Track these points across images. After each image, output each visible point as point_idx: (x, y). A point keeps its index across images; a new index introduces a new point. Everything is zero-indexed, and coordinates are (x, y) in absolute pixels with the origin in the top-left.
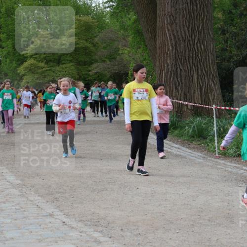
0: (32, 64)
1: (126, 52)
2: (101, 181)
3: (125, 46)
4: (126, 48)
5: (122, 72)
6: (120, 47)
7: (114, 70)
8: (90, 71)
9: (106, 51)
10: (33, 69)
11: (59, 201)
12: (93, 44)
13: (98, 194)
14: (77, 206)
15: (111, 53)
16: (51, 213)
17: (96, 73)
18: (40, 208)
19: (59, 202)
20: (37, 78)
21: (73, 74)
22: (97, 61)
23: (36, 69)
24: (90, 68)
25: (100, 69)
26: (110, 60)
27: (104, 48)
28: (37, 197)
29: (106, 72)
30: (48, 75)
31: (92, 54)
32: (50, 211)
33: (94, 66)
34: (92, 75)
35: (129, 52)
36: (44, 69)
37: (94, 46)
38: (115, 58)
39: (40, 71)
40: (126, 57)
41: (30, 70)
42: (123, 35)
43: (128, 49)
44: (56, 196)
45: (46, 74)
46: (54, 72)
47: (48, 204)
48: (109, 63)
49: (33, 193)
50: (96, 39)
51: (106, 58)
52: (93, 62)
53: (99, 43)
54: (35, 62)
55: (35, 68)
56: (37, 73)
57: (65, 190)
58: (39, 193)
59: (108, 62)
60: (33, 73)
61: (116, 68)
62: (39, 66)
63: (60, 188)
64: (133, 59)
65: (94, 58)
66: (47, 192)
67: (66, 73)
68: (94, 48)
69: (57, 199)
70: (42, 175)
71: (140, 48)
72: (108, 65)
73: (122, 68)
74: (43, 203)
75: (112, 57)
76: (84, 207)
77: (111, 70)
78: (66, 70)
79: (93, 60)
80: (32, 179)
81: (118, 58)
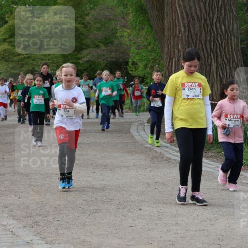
0: (5, 50)
1: (126, 34)
2: (93, 199)
3: (124, 26)
4: (125, 29)
5: (120, 60)
6: (118, 28)
7: (111, 57)
8: (80, 58)
9: (100, 32)
10: (6, 56)
11: (39, 225)
12: (83, 24)
13: (90, 217)
14: (62, 232)
15: (106, 36)
16: (30, 241)
17: (88, 61)
18: (15, 234)
19: (41, 227)
20: (13, 68)
21: (58, 62)
22: (88, 46)
23: (11, 56)
24: (80, 55)
25: (93, 56)
26: (106, 44)
27: (99, 29)
28: (11, 221)
29: (100, 59)
30: (26, 64)
31: (83, 37)
32: (28, 239)
33: (85, 52)
34: (83, 64)
35: (130, 35)
36: (21, 56)
37: (85, 26)
38: (112, 43)
39: (16, 58)
40: (126, 40)
41: (3, 58)
42: (122, 12)
43: (129, 31)
44: (36, 219)
45: (24, 62)
46: (34, 60)
47: (25, 229)
48: (105, 48)
49: (6, 215)
50: (88, 18)
51: (100, 42)
52: (84, 47)
53: (92, 23)
54: (10, 47)
55: (9, 54)
56: (12, 61)
57: (48, 212)
58: (13, 216)
59: (103, 47)
60: (7, 61)
61: (113, 55)
62: (15, 53)
63: (41, 209)
64: (135, 43)
65: (84, 42)
66: (24, 214)
67: (50, 61)
68: (85, 29)
69: (37, 223)
70: (17, 192)
71: (143, 29)
72: (103, 51)
73: (121, 55)
74: (20, 228)
75: (107, 41)
76: (72, 233)
77: (107, 58)
78: (49, 57)
79: (84, 45)
80: (5, 198)
81: (116, 42)
